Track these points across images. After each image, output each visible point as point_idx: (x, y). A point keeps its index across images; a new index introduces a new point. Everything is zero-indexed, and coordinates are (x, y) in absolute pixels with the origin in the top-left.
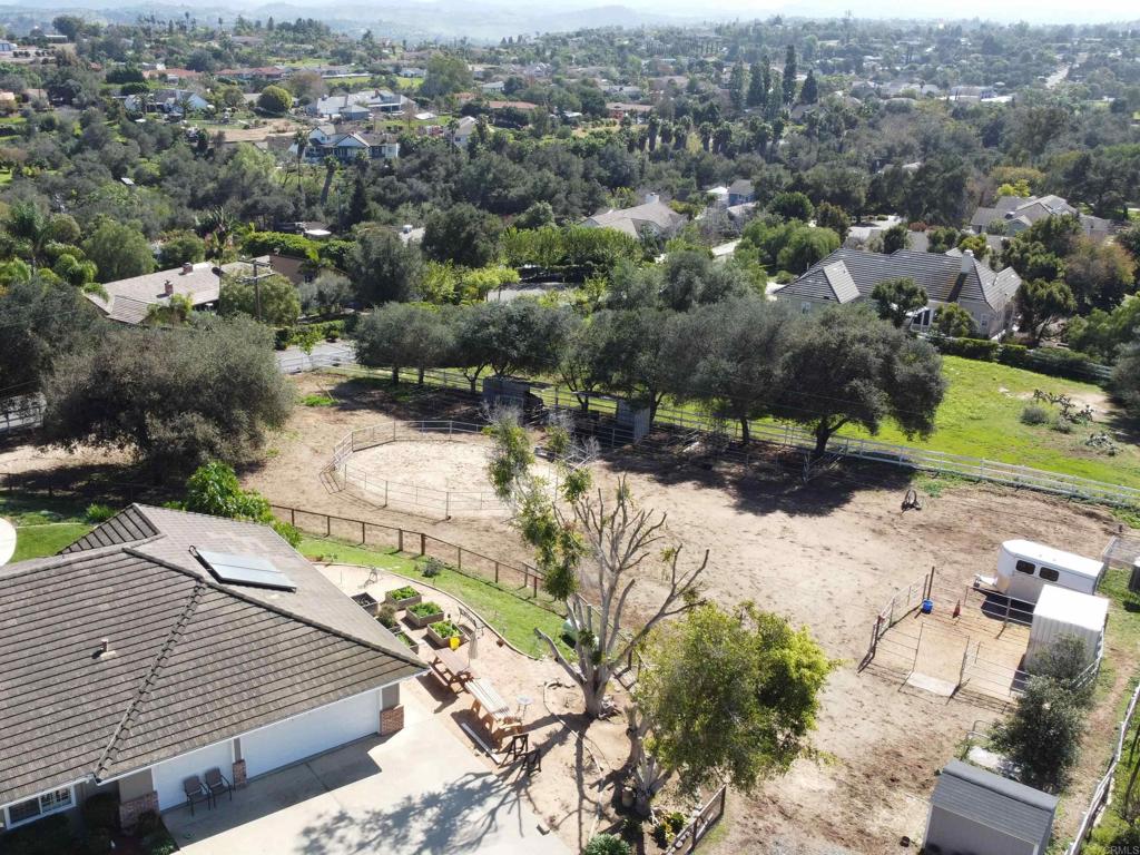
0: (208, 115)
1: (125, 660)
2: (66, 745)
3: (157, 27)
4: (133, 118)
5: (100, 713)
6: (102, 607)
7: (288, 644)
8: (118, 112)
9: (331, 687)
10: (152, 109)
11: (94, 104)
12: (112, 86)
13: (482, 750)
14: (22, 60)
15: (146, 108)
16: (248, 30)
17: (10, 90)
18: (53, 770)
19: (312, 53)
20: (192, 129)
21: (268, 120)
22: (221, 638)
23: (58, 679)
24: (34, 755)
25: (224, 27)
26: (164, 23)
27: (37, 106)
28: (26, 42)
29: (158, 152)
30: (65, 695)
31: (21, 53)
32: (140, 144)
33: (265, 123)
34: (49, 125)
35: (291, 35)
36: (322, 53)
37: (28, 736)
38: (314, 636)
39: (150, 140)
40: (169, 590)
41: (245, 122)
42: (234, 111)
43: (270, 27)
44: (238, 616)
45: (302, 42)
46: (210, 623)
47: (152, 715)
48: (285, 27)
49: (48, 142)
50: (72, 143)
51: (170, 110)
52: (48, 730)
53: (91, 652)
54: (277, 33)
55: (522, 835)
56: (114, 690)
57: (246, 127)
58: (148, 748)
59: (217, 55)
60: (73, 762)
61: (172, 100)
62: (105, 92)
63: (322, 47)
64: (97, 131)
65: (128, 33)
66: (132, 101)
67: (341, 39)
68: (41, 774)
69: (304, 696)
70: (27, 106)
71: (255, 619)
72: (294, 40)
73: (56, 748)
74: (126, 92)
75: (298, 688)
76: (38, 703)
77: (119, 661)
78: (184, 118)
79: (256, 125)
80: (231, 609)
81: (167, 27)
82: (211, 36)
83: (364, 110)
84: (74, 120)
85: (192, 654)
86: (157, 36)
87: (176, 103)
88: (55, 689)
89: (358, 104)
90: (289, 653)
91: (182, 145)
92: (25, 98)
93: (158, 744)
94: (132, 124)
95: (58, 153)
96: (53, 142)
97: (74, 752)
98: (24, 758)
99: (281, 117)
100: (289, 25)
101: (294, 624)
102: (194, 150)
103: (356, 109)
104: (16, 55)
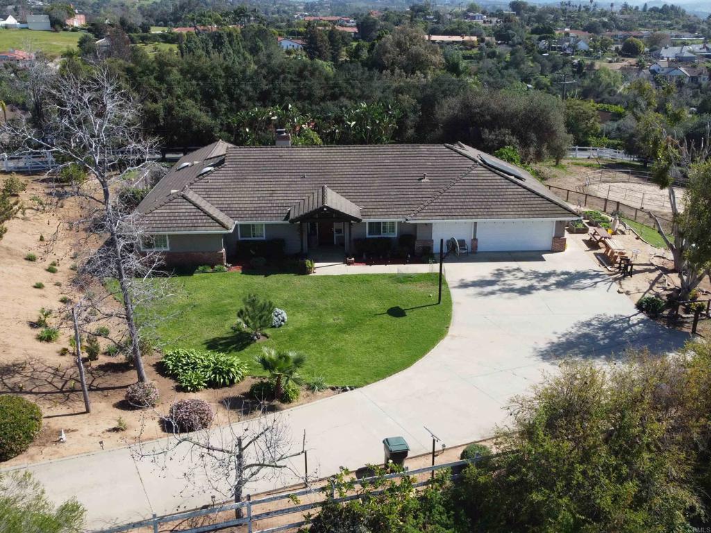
0: (587, 54)
1: (432, 184)
2: (397, 206)
3: (571, 8)
4: (541, 52)
5: (415, 199)
6: (428, 164)
7: (511, 193)
8: (534, 49)
9: (527, 213)
10: (554, 49)
11: (520, 44)
12: (533, 36)
13: (603, 265)
14: (487, 25)
15: (550, 48)
16: (629, 12)
17: (475, 36)
18: (389, 213)
19: (669, 26)
20: (576, 61)
21: (625, 59)
22: (479, 184)
23: (401, 184)
24: (383, 207)
25: (614, 9)
26: (576, 6)
27: (488, 45)
28: (492, 15)
29: (552, 72)
30: (402, 190)
31: (488, 21)
32: (542, 66)
33: (623, 60)
34: (492, 55)
35: (657, 15)
36: (676, 26)
37: (382, 200)
38: (525, 193)
39: (549, 64)
40: (461, 163)
41: (609, 59)
42: (605, 52)
43: (644, 9)
44: (490, 178)
45: (664, 19)
46: (476, 178)
47: (438, 204)
48: (655, 10)
49: (490, 63)
50: (503, 64)
51: (565, 50)
52: (391, 200)
53: (418, 178)
54: (648, 14)
55: (608, 291)
56: (424, 193)
57: (610, 62)
58: (432, 214)
59: (605, 25)
60: (398, 213)
61: (567, 44)
62: (529, 39)
63: (677, 23)
64: (519, 58)
65: (552, 11)
66: (544, 44)
67: (692, 18)
68: (384, 213)
69: (512, 213)
70: (483, 45)
71: (498, 181)
72: (659, 18)
73: (392, 206)
74: (540, 39)
75: (510, 210)
76: (390, 190)
77: (429, 184)
78: (572, 55)
79: (617, 61)
80: (488, 175)
81: (578, 8)
82: (604, 14)
83: (693, 55)
84: (507, 53)
85: (463, 187)
86: (570, 14)
87: (569, 46)
88: (398, 187)
89: (690, 51)
90: (511, 196)
91: (568, 69)
92: (483, 40)
93: (437, 214)
94: (540, 55)
95: (494, 69)
96: (493, 63)
97: (400, 209)
98: (379, 207)
99: (635, 57)
100: (657, 8)
101: (517, 186)
102: (574, 72)
103: (686, 54)
104: (485, 22)
